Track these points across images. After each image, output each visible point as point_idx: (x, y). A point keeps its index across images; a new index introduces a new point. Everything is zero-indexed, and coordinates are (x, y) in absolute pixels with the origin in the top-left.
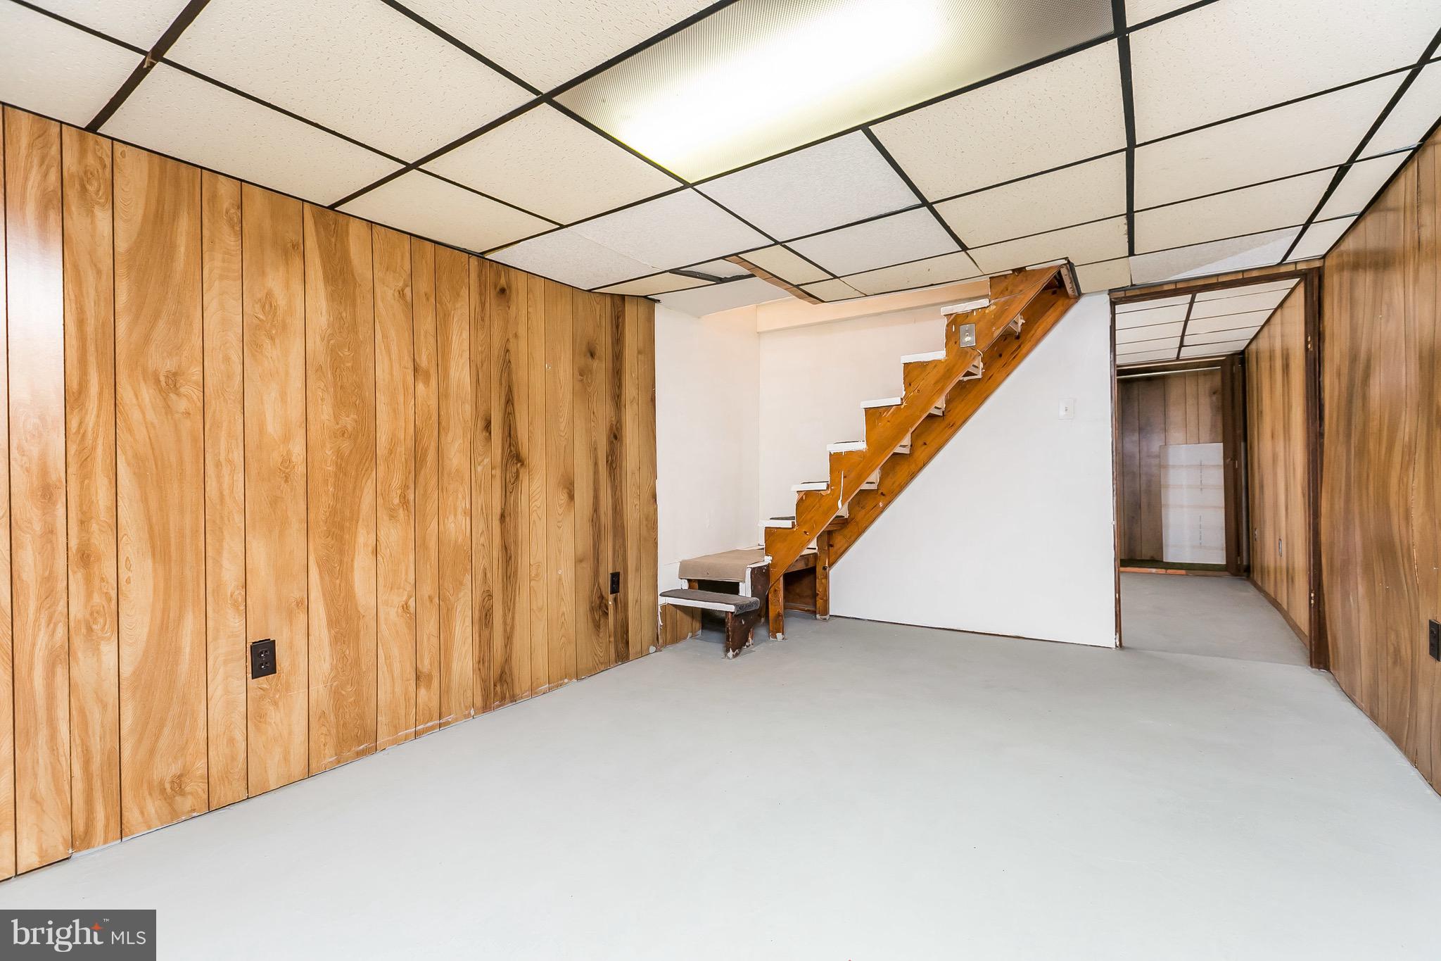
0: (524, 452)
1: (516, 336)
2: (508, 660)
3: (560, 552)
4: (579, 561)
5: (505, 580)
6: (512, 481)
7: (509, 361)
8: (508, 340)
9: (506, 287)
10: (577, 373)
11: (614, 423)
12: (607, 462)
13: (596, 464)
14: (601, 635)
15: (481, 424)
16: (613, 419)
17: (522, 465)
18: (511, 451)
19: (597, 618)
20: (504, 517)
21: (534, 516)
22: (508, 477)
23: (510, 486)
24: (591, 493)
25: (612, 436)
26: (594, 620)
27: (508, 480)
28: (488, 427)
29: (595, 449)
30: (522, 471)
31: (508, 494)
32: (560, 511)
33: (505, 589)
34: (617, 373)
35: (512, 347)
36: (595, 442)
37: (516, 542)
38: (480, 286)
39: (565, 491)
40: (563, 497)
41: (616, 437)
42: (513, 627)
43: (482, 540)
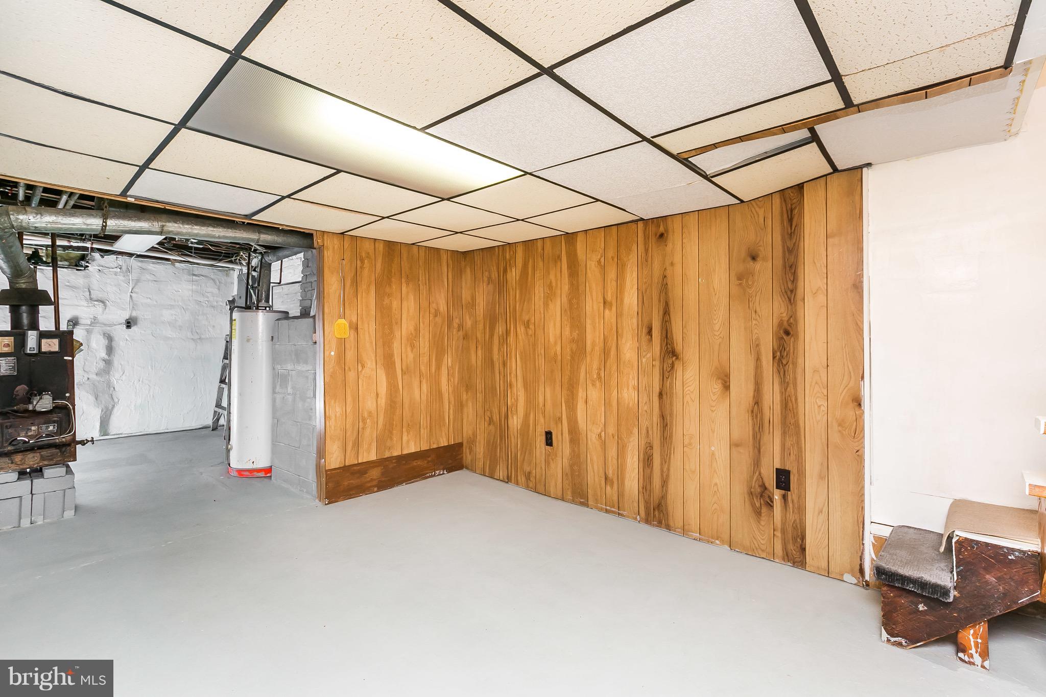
0: (679, 348)
1: (672, 264)
2: (664, 497)
3: (713, 432)
4: (734, 445)
5: (662, 440)
6: (669, 370)
7: (667, 284)
8: (665, 269)
9: (664, 232)
10: (733, 278)
11: (786, 319)
12: (774, 358)
13: (758, 359)
14: (763, 523)
15: (645, 331)
16: (784, 315)
17: (677, 358)
18: (667, 348)
19: (758, 505)
20: (662, 395)
21: (687, 398)
22: (665, 367)
23: (667, 373)
24: (751, 387)
25: (782, 332)
26: (753, 505)
27: (665, 369)
28: (650, 332)
29: (758, 345)
30: (676, 363)
31: (665, 378)
32: (714, 398)
33: (662, 445)
34: (791, 267)
35: (668, 273)
36: (758, 339)
37: (671, 415)
38: (645, 238)
39: (720, 381)
40: (717, 387)
41: (787, 333)
42: (668, 476)
43: (645, 408)
